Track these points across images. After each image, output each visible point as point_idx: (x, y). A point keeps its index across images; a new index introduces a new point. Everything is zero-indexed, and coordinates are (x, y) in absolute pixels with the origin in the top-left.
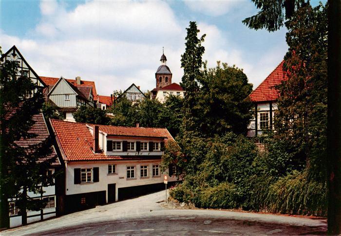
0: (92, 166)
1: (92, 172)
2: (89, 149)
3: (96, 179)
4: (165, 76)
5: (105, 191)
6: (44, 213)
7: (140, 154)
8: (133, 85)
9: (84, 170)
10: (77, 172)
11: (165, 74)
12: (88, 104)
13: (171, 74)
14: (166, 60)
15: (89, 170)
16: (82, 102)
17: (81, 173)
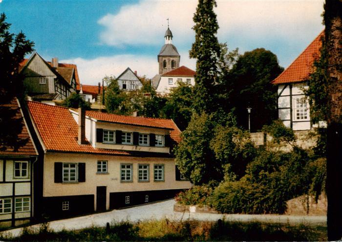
0: (77, 160)
1: (76, 169)
2: (73, 139)
3: (82, 179)
4: (171, 59)
5: (93, 196)
6: (16, 217)
7: (138, 150)
8: (128, 69)
9: (66, 166)
10: (58, 167)
11: (171, 56)
12: (69, 91)
13: (180, 57)
14: (172, 36)
15: (73, 166)
16: (62, 88)
17: (63, 169)
